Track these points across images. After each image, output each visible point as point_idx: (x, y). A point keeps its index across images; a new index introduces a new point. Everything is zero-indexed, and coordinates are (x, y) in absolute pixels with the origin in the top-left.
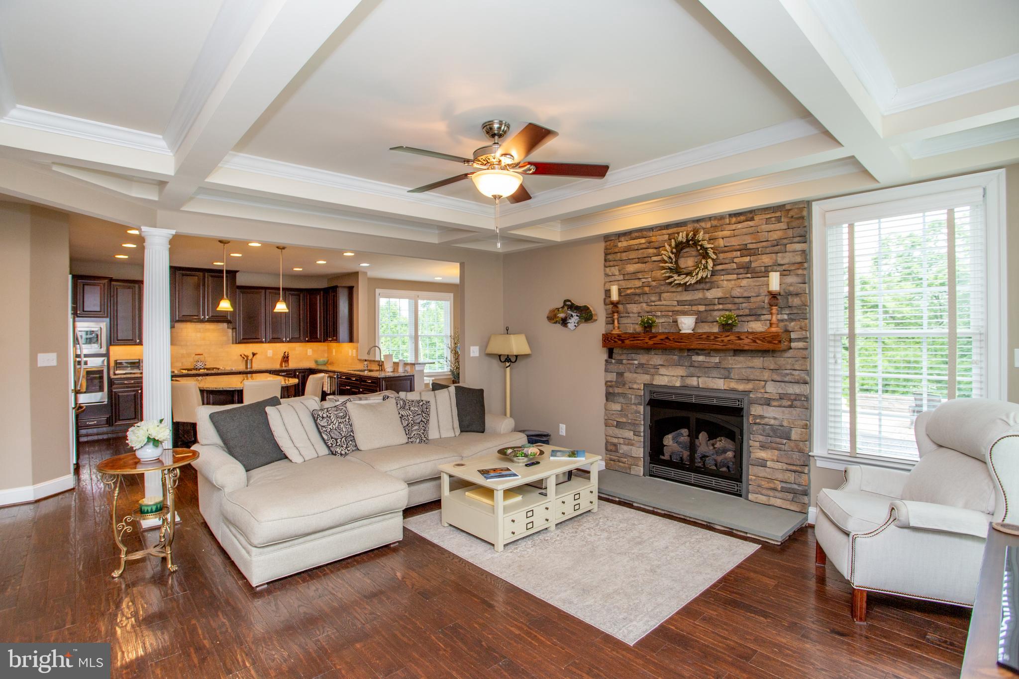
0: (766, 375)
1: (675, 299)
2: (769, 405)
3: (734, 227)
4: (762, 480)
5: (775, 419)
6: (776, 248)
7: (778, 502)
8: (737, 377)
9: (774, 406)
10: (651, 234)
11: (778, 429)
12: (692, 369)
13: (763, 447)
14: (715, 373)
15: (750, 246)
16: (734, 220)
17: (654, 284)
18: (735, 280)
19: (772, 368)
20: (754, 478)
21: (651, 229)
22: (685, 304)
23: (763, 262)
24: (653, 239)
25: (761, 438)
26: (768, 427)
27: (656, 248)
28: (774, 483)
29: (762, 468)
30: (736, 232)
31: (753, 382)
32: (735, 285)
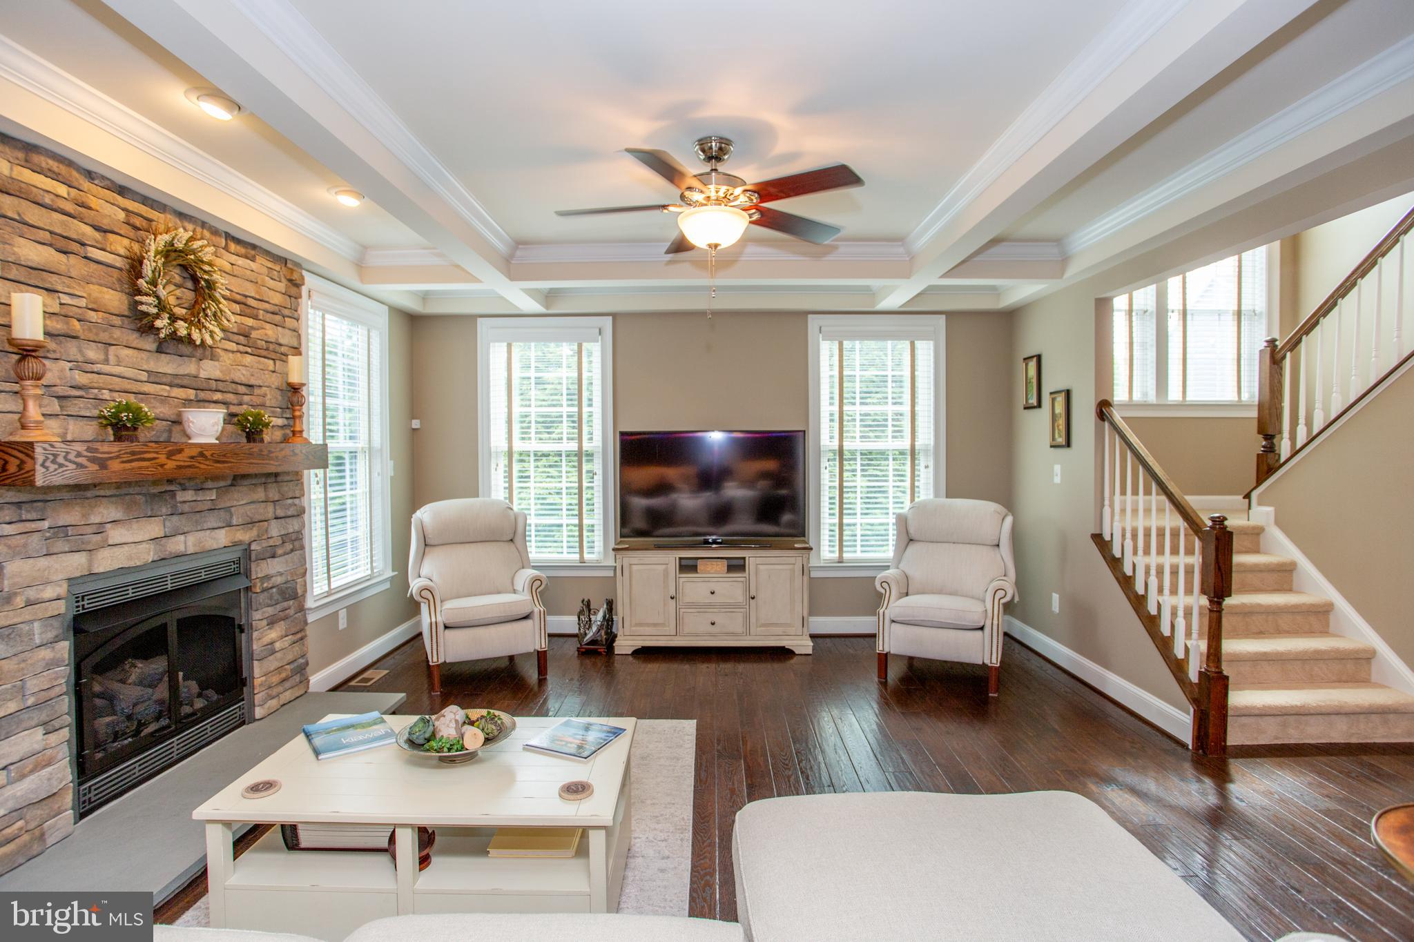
0: (270, 511)
1: (145, 367)
2: (273, 557)
3: (233, 258)
4: (272, 676)
5: (281, 574)
6: (278, 318)
7: (288, 696)
8: (241, 521)
9: (280, 556)
10: (86, 185)
11: (287, 588)
12: (175, 518)
13: (272, 622)
14: (212, 521)
15: (251, 302)
16: (233, 246)
17: (93, 316)
18: (233, 352)
19: (276, 499)
20: (263, 678)
21: (90, 175)
22: (164, 380)
23: (266, 335)
24: (93, 202)
25: (270, 611)
26: (274, 590)
27: (97, 228)
28: (285, 669)
29: (272, 656)
30: (237, 271)
31: (257, 524)
32: (235, 361)
